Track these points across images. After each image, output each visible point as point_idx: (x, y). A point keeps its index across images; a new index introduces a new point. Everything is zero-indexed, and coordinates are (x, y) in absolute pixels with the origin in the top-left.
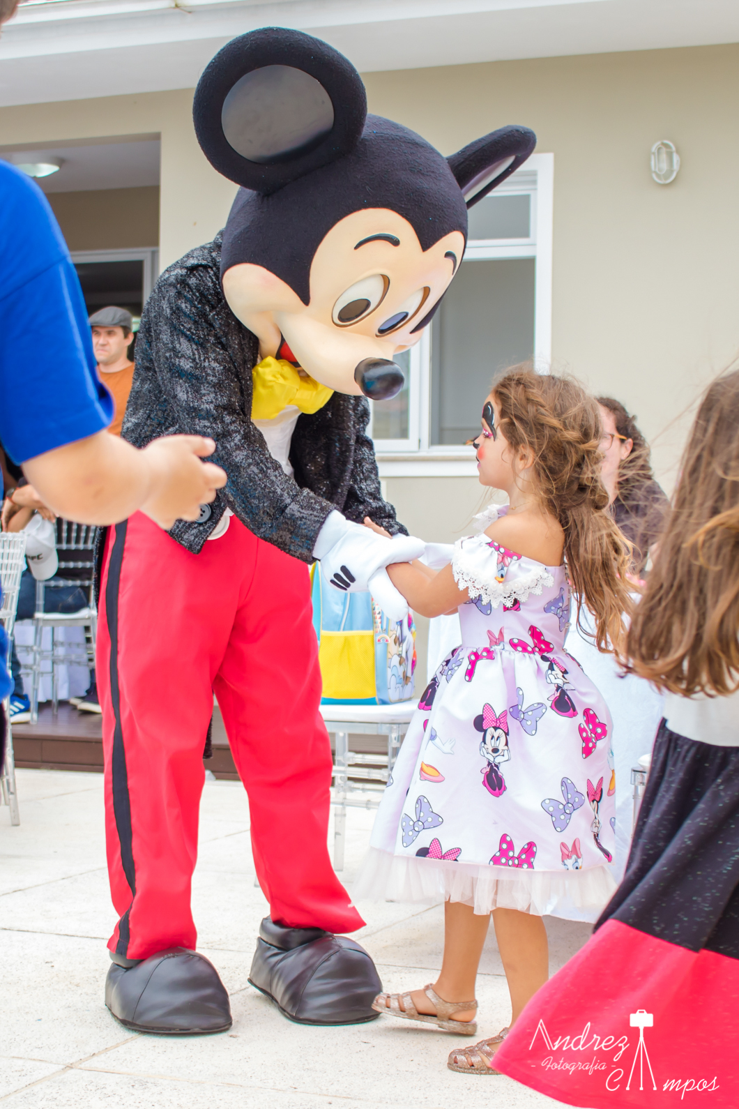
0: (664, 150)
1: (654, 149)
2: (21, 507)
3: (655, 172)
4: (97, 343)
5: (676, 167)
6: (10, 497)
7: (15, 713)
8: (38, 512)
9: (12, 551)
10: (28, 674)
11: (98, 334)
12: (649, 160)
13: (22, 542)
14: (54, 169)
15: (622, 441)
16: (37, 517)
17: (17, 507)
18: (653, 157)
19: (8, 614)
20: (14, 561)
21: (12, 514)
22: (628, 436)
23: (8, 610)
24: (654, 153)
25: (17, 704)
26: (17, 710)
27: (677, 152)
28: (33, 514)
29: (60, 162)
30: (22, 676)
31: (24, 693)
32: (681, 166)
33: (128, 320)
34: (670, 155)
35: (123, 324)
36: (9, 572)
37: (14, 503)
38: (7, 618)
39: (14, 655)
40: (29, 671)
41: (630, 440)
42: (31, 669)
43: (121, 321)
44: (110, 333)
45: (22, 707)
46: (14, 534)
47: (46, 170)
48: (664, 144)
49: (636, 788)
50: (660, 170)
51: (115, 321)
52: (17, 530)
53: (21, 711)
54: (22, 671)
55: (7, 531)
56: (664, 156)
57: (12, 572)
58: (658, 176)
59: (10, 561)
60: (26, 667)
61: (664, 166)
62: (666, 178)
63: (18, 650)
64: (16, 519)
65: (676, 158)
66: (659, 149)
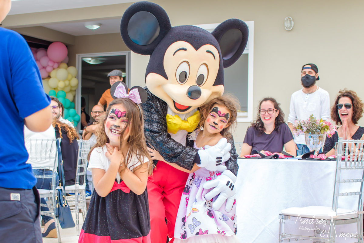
0: (289, 20)
1: (286, 19)
2: (88, 132)
3: (286, 27)
4: (111, 81)
5: (292, 25)
6: (85, 129)
7: (87, 196)
8: (94, 134)
9: (86, 146)
10: (91, 184)
11: (112, 78)
12: (284, 23)
13: (89, 143)
14: (99, 27)
15: (276, 111)
16: (93, 135)
17: (87, 132)
18: (285, 22)
19: (85, 166)
20: (87, 149)
21: (86, 134)
22: (278, 109)
23: (85, 164)
24: (285, 21)
25: (87, 193)
26: (87, 195)
27: (293, 20)
28: (92, 134)
29: (100, 25)
30: (89, 185)
31: (90, 190)
32: (294, 25)
33: (121, 74)
34: (291, 21)
35: (119, 75)
36: (85, 152)
37: (86, 131)
38: (85, 167)
39: (86, 178)
40: (91, 183)
41: (278, 111)
42: (92, 182)
43: (118, 74)
44: (115, 78)
45: (89, 194)
46: (87, 141)
47: (96, 27)
48: (288, 18)
49: (280, 220)
50: (287, 26)
51: (117, 74)
52: (88, 140)
53: (89, 195)
54: (89, 183)
55: (84, 140)
56: (289, 22)
57: (86, 153)
58: (287, 28)
59: (85, 149)
60: (90, 182)
61: (289, 25)
62: (289, 29)
63: (88, 176)
64: (87, 136)
65: (292, 22)
66: (287, 19)
